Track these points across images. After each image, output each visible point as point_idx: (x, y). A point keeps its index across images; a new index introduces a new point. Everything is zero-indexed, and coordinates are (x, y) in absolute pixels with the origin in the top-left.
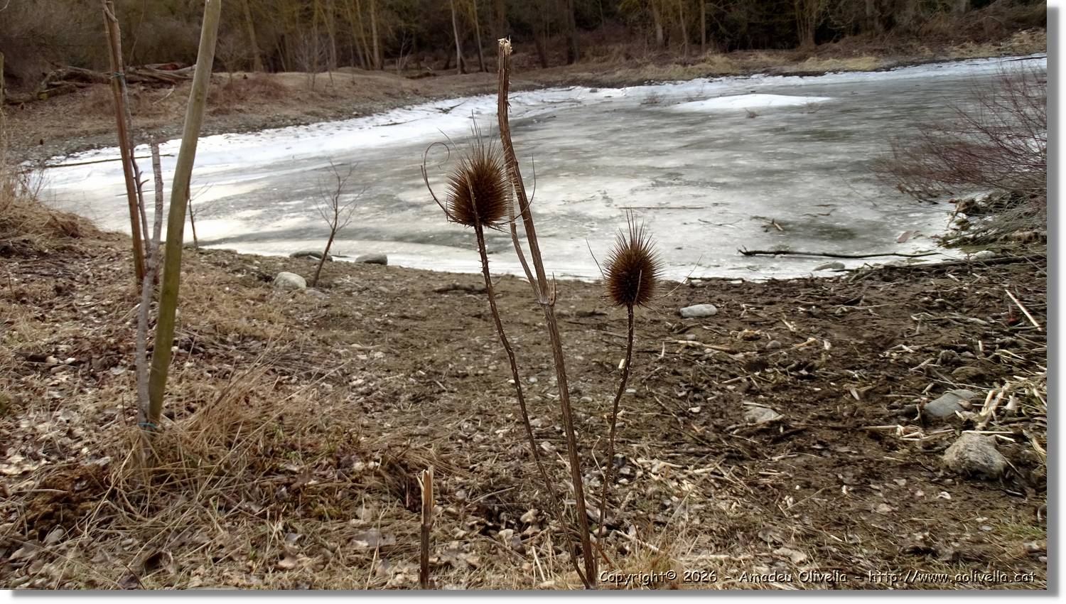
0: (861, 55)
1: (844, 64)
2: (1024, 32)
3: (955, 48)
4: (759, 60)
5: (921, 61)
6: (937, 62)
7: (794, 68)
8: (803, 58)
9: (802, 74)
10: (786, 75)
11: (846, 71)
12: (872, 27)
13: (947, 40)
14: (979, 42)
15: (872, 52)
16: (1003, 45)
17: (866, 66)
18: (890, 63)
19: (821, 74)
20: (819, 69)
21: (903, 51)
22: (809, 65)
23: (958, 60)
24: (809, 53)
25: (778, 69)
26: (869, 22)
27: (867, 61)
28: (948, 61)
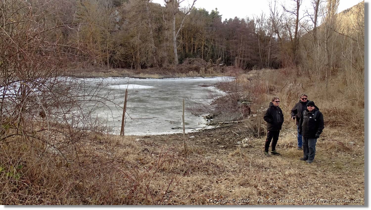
0: (155, 74)
1: (151, 76)
2: (192, 71)
3: (177, 74)
4: (125, 72)
5: (170, 77)
6: (174, 77)
7: (137, 76)
8: (139, 73)
9: (140, 78)
10: (135, 78)
11: (152, 78)
12: (156, 66)
13: (175, 72)
14: (182, 73)
15: (157, 73)
16: (188, 74)
17: (157, 77)
18: (163, 77)
19: (145, 78)
20: (144, 77)
21: (165, 74)
22: (141, 75)
23: (178, 77)
24: (141, 72)
25: (132, 76)
26: (155, 65)
27: (156, 76)
28: (176, 77)
